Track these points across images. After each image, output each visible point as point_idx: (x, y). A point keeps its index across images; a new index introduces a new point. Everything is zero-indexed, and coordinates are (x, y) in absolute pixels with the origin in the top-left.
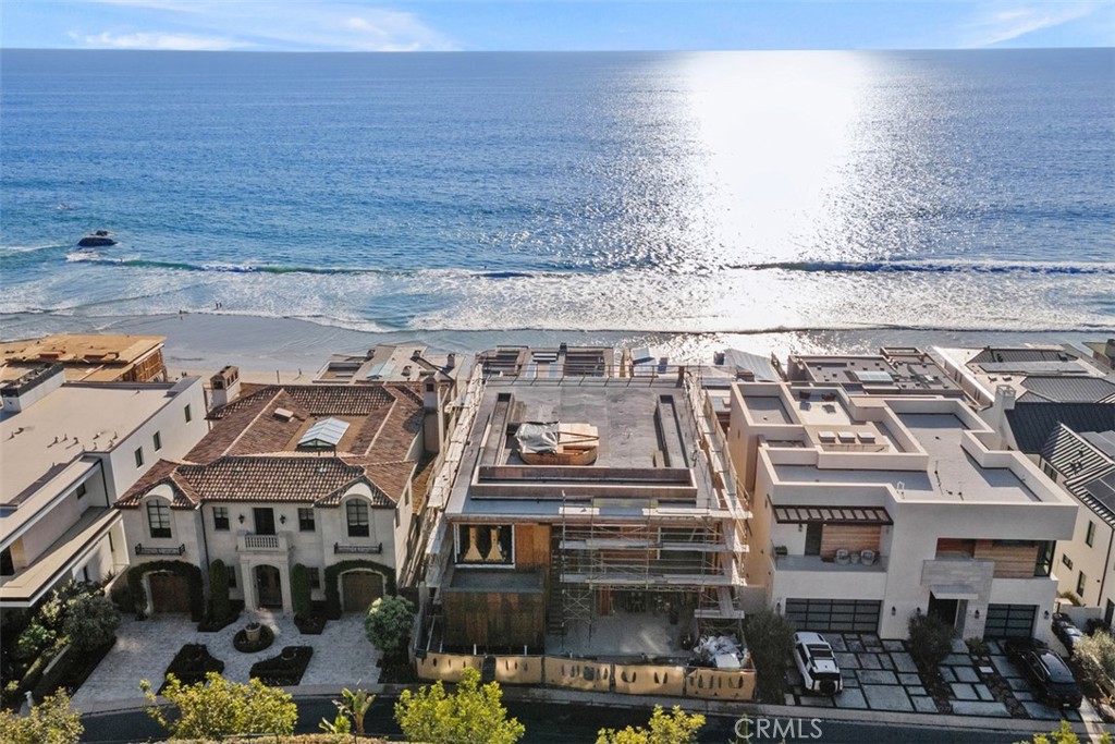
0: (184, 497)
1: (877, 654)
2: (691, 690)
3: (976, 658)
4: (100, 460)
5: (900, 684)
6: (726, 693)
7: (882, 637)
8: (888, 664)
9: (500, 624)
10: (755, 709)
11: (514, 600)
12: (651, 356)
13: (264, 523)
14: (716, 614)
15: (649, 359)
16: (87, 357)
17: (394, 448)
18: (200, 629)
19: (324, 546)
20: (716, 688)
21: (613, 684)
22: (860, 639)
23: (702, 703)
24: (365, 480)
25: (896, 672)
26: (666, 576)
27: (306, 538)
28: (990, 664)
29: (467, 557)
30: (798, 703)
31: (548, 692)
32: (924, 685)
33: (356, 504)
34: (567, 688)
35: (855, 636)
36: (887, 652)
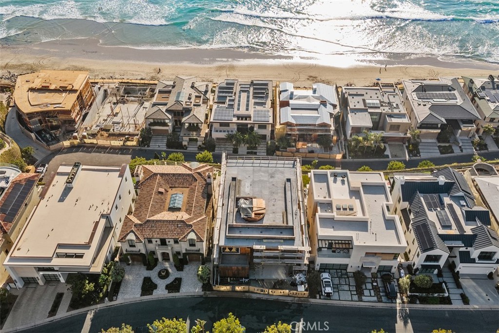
0: (139, 238)
1: (345, 278)
2: (290, 295)
3: (373, 279)
4: (107, 217)
5: (350, 290)
6: (300, 296)
7: (348, 271)
8: (347, 283)
9: (236, 272)
10: (308, 300)
11: (240, 268)
13: (163, 242)
14: (299, 268)
15: (286, 90)
16: (60, 87)
17: (200, 210)
18: (148, 269)
20: (297, 295)
21: (268, 293)
22: (341, 272)
23: (293, 298)
24: (193, 231)
25: (349, 285)
27: (176, 246)
28: (376, 282)
29: (226, 251)
30: (320, 298)
31: (251, 294)
32: (356, 291)
33: (191, 240)
34: (256, 293)
35: (340, 271)
36: (348, 277)
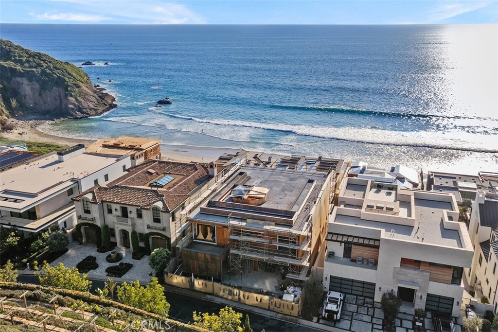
0: (96, 198)
1: (368, 308)
2: (272, 307)
3: (417, 318)
4: (78, 182)
5: (371, 322)
6: (286, 311)
7: (375, 301)
8: (371, 313)
9: (204, 267)
10: (297, 320)
11: (209, 257)
12: (359, 165)
13: (125, 213)
14: (296, 277)
15: (358, 167)
16: (130, 146)
17: (185, 189)
18: (98, 251)
19: (144, 225)
20: (282, 309)
21: (239, 298)
22: (364, 300)
23: (275, 314)
24: (162, 201)
25: (373, 317)
26: (275, 257)
27: (139, 221)
28: (423, 322)
29: (198, 237)
30: (318, 322)
31: (213, 297)
32: (383, 325)
33: (156, 210)
34: (222, 297)
35: (363, 298)
36: (374, 308)
